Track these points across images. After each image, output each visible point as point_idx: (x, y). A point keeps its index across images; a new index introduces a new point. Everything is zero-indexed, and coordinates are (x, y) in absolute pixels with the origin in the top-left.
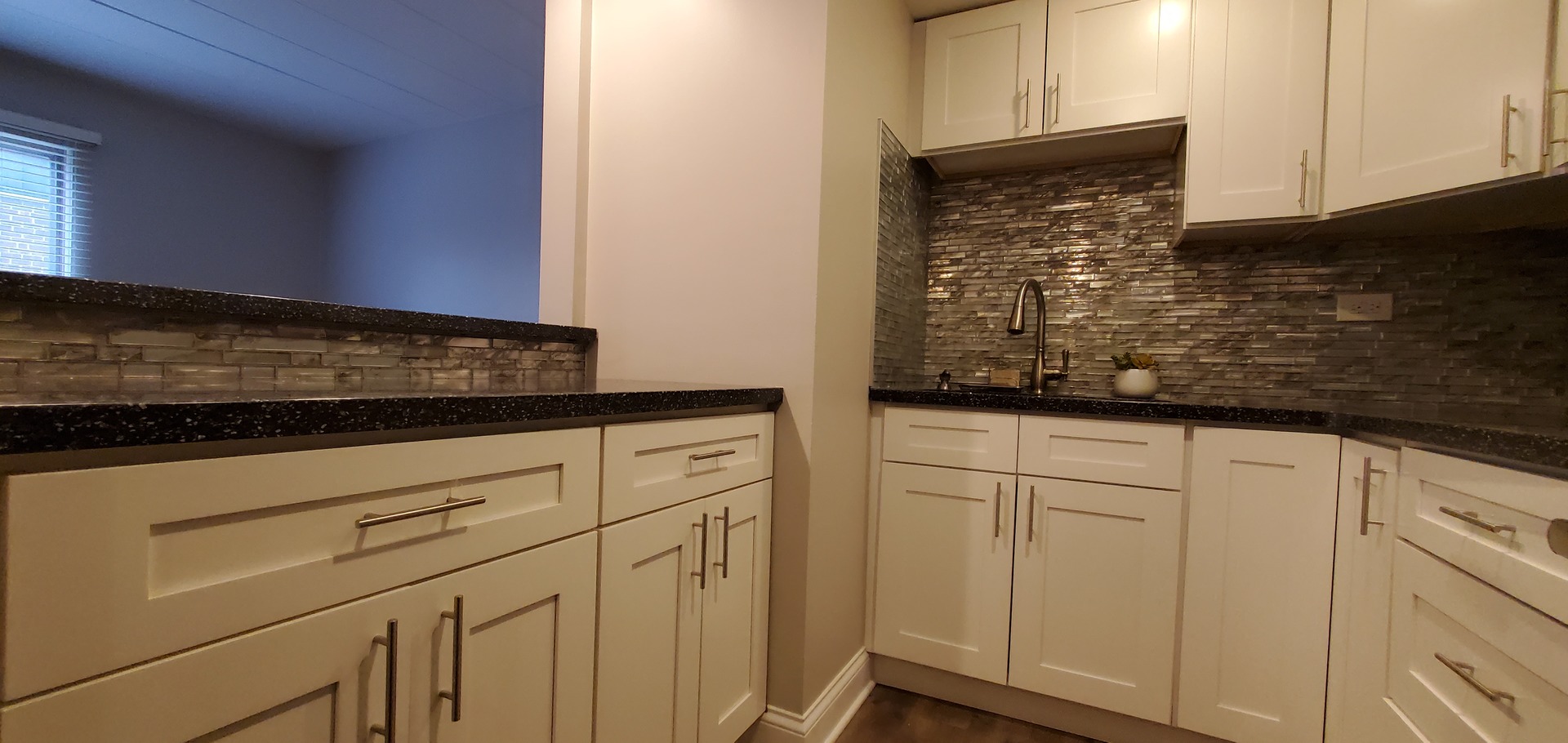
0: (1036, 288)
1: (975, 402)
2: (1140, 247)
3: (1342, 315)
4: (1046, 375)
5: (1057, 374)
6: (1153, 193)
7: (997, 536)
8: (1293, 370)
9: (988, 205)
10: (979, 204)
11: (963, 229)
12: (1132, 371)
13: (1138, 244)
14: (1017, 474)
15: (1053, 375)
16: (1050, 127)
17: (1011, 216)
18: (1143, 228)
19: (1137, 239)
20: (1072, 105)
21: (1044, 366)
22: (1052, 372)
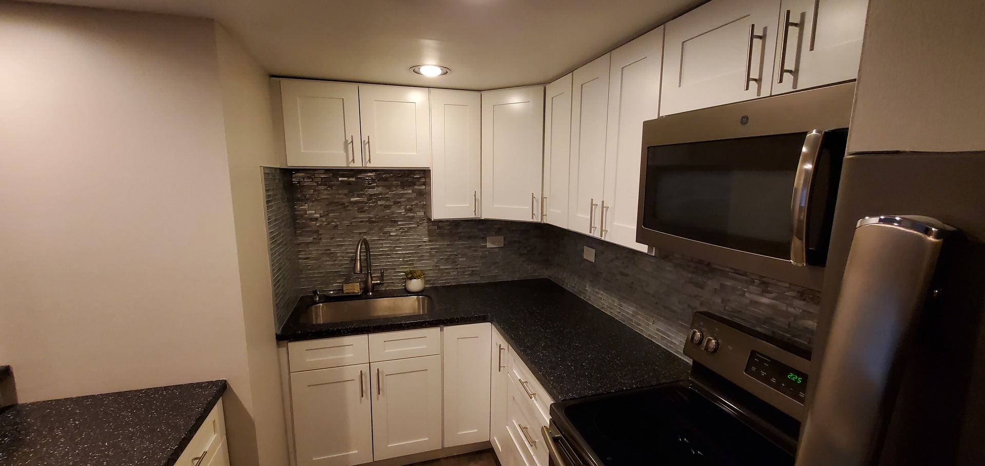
0: (365, 242)
1: (344, 332)
2: (412, 215)
3: (489, 245)
4: (373, 284)
5: (379, 283)
6: (416, 187)
7: (362, 396)
8: (474, 269)
9: (330, 186)
10: (325, 185)
11: (316, 200)
12: (414, 280)
13: (411, 213)
14: (370, 363)
15: (377, 283)
16: (366, 164)
17: (345, 194)
18: (413, 205)
19: (410, 210)
20: (377, 153)
21: (372, 280)
22: (376, 282)
